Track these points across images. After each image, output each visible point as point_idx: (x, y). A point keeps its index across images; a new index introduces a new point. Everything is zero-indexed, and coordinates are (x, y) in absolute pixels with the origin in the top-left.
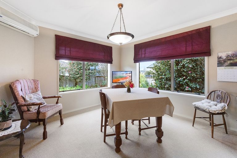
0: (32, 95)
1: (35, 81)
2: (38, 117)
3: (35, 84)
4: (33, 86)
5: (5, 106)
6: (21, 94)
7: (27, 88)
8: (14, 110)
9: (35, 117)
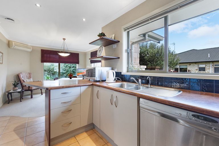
0: (27, 80)
1: (30, 74)
2: (29, 88)
3: (29, 75)
4: (28, 76)
5: (15, 82)
6: (22, 79)
7: (25, 76)
8: (18, 84)
9: (28, 89)
